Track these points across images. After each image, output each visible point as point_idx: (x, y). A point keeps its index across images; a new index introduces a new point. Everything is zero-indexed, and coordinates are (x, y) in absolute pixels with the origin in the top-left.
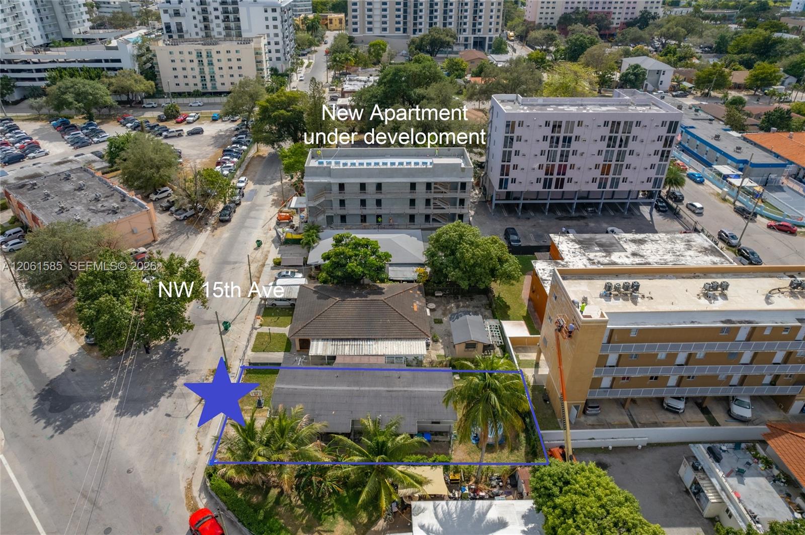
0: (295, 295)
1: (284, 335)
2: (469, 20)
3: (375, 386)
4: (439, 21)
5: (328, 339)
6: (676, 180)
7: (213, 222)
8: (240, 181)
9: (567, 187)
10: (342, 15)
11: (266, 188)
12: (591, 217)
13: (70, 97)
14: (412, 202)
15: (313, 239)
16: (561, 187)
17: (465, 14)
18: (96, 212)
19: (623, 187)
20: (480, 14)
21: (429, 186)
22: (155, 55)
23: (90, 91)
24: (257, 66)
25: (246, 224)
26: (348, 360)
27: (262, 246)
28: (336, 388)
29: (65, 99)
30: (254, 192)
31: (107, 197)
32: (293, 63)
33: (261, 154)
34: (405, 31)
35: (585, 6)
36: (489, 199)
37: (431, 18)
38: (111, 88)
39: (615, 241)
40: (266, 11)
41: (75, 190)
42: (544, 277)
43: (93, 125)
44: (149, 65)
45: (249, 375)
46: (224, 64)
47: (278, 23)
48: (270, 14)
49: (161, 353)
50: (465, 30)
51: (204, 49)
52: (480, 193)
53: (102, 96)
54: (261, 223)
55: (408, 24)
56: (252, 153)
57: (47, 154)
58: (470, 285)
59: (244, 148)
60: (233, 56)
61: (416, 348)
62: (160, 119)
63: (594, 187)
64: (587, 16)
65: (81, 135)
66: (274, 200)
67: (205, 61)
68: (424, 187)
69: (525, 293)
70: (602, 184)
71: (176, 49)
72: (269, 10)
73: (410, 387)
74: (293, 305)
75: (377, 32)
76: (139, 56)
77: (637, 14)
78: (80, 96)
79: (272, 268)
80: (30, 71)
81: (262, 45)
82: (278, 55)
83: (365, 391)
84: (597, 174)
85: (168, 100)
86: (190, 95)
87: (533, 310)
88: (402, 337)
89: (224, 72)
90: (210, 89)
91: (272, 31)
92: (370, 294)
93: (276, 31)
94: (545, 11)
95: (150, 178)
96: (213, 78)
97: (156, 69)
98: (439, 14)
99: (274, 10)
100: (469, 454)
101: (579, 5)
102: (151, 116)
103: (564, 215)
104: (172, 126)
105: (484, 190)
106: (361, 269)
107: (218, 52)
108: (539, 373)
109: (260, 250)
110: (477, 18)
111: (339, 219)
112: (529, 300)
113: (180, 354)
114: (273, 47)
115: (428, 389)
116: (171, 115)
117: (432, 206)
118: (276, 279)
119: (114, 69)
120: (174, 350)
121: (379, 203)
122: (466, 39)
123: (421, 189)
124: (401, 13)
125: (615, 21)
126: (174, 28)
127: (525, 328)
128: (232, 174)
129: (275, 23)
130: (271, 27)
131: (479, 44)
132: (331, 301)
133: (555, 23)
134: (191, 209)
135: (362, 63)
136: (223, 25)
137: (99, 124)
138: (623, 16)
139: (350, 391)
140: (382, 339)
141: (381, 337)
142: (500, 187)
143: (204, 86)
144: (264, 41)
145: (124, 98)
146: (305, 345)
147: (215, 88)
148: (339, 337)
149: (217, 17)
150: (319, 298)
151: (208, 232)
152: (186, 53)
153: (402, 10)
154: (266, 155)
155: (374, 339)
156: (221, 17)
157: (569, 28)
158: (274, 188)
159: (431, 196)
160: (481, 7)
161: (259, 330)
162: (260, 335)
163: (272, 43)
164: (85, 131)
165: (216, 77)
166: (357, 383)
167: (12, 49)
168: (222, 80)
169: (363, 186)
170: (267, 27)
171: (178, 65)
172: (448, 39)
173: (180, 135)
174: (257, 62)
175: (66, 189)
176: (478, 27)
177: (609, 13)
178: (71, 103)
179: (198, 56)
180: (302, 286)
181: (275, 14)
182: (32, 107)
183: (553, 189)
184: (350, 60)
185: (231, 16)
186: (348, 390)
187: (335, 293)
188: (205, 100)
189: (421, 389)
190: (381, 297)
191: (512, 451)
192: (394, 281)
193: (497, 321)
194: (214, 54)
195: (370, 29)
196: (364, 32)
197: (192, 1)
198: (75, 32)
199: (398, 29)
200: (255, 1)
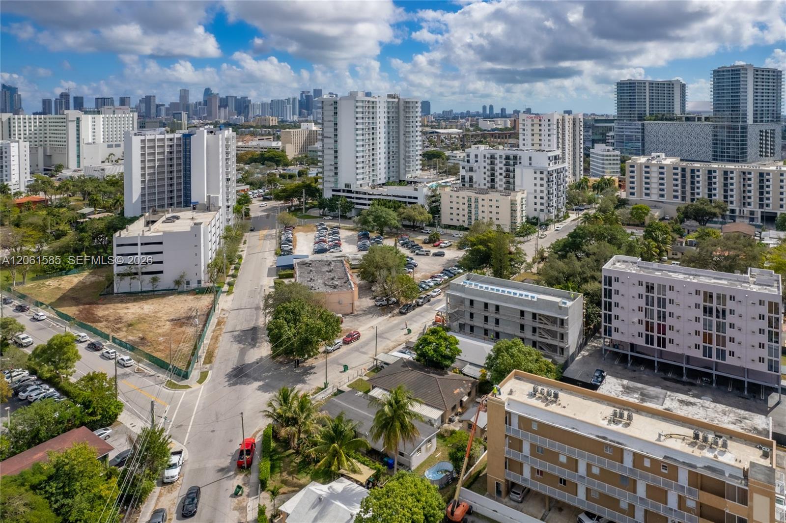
2: (754, 195)
4: (718, 193)
17: (749, 188)
18: (326, 285)
20: (767, 189)
24: (511, 213)
31: (339, 278)
34: (683, 199)
37: (710, 190)
38: (401, 216)
40: (535, 173)
41: (327, 271)
43: (380, 238)
44: (436, 204)
46: (487, 209)
47: (546, 182)
48: (539, 176)
50: (749, 204)
51: (473, 196)
53: (390, 220)
55: (686, 193)
59: (461, 271)
60: (494, 203)
62: (423, 242)
65: (368, 243)
67: (473, 205)
71: (455, 194)
72: (538, 172)
75: (654, 197)
76: (430, 197)
81: (518, 199)
82: (542, 207)
85: (439, 230)
86: (455, 228)
89: (485, 215)
91: (538, 188)
93: (542, 188)
96: (476, 218)
97: (440, 207)
98: (719, 186)
99: (542, 173)
102: (420, 238)
104: (428, 247)
107: (483, 200)
110: (765, 194)
114: (539, 201)
116: (433, 240)
119: (411, 204)
122: (752, 213)
124: (679, 183)
126: (467, 179)
129: (542, 182)
130: (538, 185)
136: (504, 180)
137: (384, 238)
143: (470, 223)
144: (521, 196)
145: (410, 223)
149: (501, 174)
152: (461, 198)
153: (680, 180)
156: (504, 174)
160: (767, 183)
163: (538, 197)
164: (373, 241)
168: (483, 220)
170: (535, 184)
171: (455, 205)
173: (426, 255)
174: (512, 211)
176: (766, 202)
179: (469, 201)
181: (542, 176)
182: (355, 222)
185: (511, 174)
194: (480, 200)
195: (647, 195)
196: (641, 196)
197: (485, 161)
198: (408, 177)
199: (676, 197)
200: (530, 164)
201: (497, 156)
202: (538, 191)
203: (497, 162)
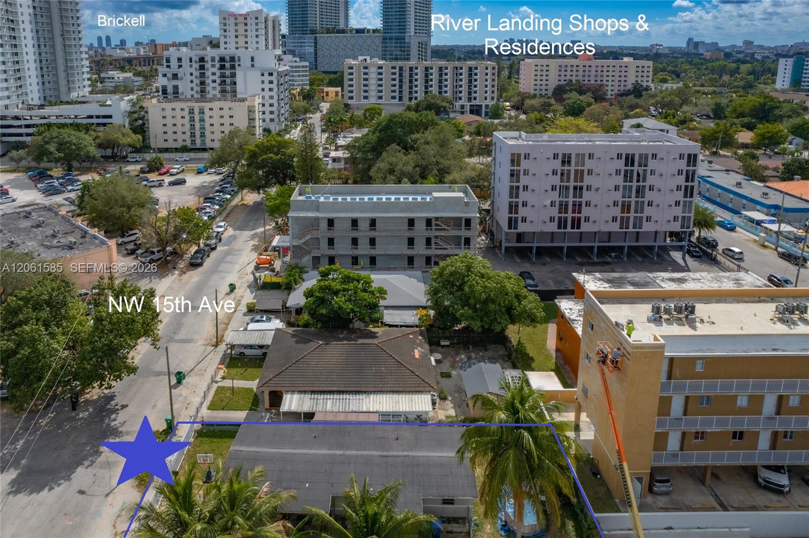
0: (268, 341)
1: (251, 390)
2: (464, 89)
3: (364, 450)
4: (434, 90)
5: (305, 392)
6: (705, 221)
7: (182, 266)
8: (220, 226)
9: (585, 227)
10: (339, 89)
11: (247, 234)
12: (616, 263)
13: (52, 148)
14: (411, 241)
15: (295, 280)
16: (579, 228)
17: (460, 83)
18: (49, 248)
19: (647, 227)
20: (475, 83)
21: (429, 222)
22: (147, 112)
23: (74, 141)
24: (249, 123)
25: (219, 269)
26: (330, 418)
27: (236, 291)
28: (313, 451)
29: (47, 149)
30: (233, 238)
31: (66, 233)
32: (286, 125)
33: (245, 202)
34: (401, 99)
35: (578, 78)
36: (498, 245)
37: (426, 87)
38: (98, 141)
39: (650, 280)
40: (263, 75)
41: (32, 227)
42: (573, 317)
43: (70, 175)
44: (140, 122)
45: (200, 439)
46: (216, 121)
47: (274, 86)
48: (267, 78)
49: (91, 410)
50: (460, 99)
51: (196, 106)
52: (487, 239)
53: (85, 146)
54: (237, 267)
55: (404, 93)
56: (236, 201)
57: (14, 201)
58: (483, 327)
59: (229, 196)
60: (226, 113)
61: (420, 403)
62: (142, 171)
63: (615, 227)
64: (580, 87)
65: (56, 183)
66: (254, 245)
67: (197, 118)
68: (424, 224)
69: (552, 343)
70: (624, 222)
71: (168, 106)
72: (266, 74)
73: (412, 450)
74: (265, 354)
75: (373, 100)
76: (131, 113)
77: (630, 86)
78: (61, 146)
79: (245, 315)
80: (20, 127)
81: (256, 104)
82: (272, 116)
83: (351, 456)
84: (617, 212)
85: (154, 155)
86: (177, 150)
87: (563, 362)
88: (401, 389)
89: (214, 128)
90: (198, 144)
91: (267, 94)
92: (360, 338)
93: (271, 94)
94: (538, 82)
95: (119, 218)
96: (203, 135)
97: (146, 126)
98: (434, 83)
99: (271, 74)
101: (571, 78)
102: (133, 169)
103: (585, 260)
104: (153, 177)
105: (491, 234)
106: (350, 306)
107: (211, 109)
108: (582, 438)
109: (232, 295)
110: (473, 87)
111: (327, 260)
112: (556, 351)
113: (115, 411)
114: (267, 109)
115: (436, 454)
116: (155, 167)
117: (433, 246)
118: (248, 324)
119: (104, 125)
120: (109, 407)
121: (372, 242)
122: (462, 107)
123: (420, 226)
124: (397, 82)
125: (609, 93)
126: (170, 90)
127: (556, 379)
128: (212, 218)
129: (271, 86)
130: (267, 90)
131: (476, 110)
132: (313, 345)
133: (550, 93)
134: (158, 252)
135: (358, 123)
136: (219, 88)
137: (76, 175)
138: (616, 88)
139: (332, 455)
140: (374, 392)
141: (373, 389)
142: (510, 227)
143: (193, 142)
144: (258, 101)
145: (109, 152)
146: (276, 399)
147: (205, 144)
148: (320, 389)
149: (214, 81)
150: (297, 342)
151: (175, 276)
152: (178, 109)
153: (397, 79)
154: (251, 203)
155: (365, 392)
156: (218, 81)
157: (565, 96)
158: (256, 234)
159: (432, 234)
160: (476, 77)
162: (220, 390)
163: (267, 105)
164: (61, 181)
165: (206, 134)
166: (341, 446)
167: (6, 107)
168: (213, 137)
169: (355, 222)
170: (263, 90)
171: (169, 121)
172: (444, 104)
173: (160, 185)
174: (250, 119)
175: (23, 226)
176: (474, 95)
177: (602, 85)
178: (51, 153)
179: (190, 113)
180: (277, 330)
181: (271, 78)
182: (12, 159)
183: (569, 229)
184: (344, 120)
185: (228, 81)
186: (328, 455)
187: (318, 336)
188: (192, 155)
189: (426, 454)
190: (375, 341)
192: (390, 326)
193: (520, 371)
194: (206, 111)
195: (366, 98)
196: (360, 100)
197: (191, 66)
198: (74, 95)
199: (394, 98)
200: (253, 66)
201: (208, 58)
202: (267, 98)
203: (208, 65)
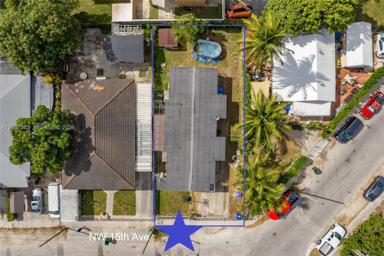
5: (136, 159)
73: (190, 97)
83: (194, 128)
100: (227, 66)
108: (164, 7)
161: (111, 214)
162: (115, 212)
189: (193, 90)
191: (225, 40)
193: (113, 25)
